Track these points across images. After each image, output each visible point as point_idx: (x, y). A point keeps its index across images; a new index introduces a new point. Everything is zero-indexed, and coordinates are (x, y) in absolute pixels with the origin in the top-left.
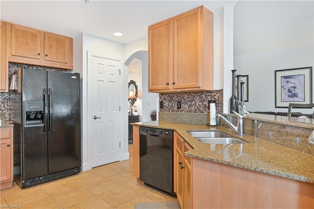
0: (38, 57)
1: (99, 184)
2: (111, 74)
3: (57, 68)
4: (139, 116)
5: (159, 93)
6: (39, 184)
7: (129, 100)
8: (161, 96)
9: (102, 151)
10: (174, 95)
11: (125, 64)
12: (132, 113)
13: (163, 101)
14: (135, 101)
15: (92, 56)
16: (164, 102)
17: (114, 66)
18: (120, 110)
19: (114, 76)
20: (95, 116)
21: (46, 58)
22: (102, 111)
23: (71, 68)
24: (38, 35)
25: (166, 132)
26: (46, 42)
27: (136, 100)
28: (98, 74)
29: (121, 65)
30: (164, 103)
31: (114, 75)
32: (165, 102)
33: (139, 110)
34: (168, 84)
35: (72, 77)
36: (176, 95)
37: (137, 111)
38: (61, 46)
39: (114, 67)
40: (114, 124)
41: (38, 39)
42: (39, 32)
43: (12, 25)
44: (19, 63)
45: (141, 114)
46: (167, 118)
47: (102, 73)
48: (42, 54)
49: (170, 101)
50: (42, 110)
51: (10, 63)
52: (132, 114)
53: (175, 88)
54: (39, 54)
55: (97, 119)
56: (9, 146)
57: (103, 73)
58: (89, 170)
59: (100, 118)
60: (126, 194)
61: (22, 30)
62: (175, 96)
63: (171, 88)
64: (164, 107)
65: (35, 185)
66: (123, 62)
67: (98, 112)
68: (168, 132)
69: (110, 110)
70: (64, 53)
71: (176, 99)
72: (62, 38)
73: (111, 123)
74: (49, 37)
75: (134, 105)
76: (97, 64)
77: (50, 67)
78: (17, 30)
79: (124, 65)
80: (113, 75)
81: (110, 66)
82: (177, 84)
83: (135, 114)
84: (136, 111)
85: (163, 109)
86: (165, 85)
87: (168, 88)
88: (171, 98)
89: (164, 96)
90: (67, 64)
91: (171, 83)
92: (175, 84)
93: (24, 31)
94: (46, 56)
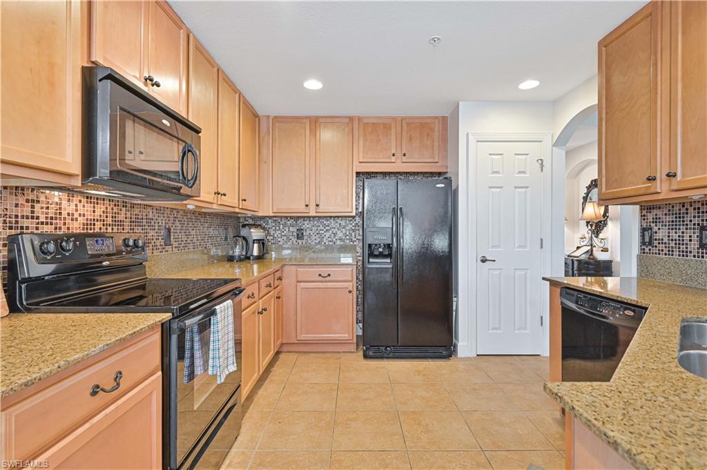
0: (393, 159)
1: (474, 389)
2: (520, 172)
3: (425, 173)
4: (611, 261)
5: (638, 207)
6: (387, 358)
7: (587, 225)
8: (644, 212)
9: (497, 326)
10: (687, 209)
11: (553, 146)
12: (592, 254)
13: (653, 225)
14: (603, 227)
15: (478, 141)
16: (655, 229)
17: (528, 154)
18: (542, 247)
19: (528, 175)
20: (484, 257)
21: (404, 159)
22: (498, 246)
23: (445, 171)
24: (393, 125)
25: (626, 312)
26: (404, 133)
27: (605, 225)
28: (490, 175)
29: (545, 149)
30: (656, 233)
31: (527, 172)
32: (659, 229)
33: (612, 247)
34: (651, 179)
35: (438, 186)
36: (694, 209)
37: (607, 251)
38: (428, 135)
39: (528, 156)
40: (526, 274)
41: (393, 130)
42: (394, 119)
43: (360, 119)
44: (372, 173)
45: (617, 258)
46: (661, 272)
47: (498, 172)
48: (399, 155)
49: (673, 226)
50: (390, 242)
51: (358, 174)
52: (592, 257)
53: (675, 187)
54: (394, 155)
55: (487, 262)
56: (350, 292)
57: (501, 172)
58: (470, 358)
59: (494, 261)
60: (521, 433)
61: (371, 123)
62: (691, 210)
63: (663, 190)
64: (656, 243)
65: (382, 358)
66: (548, 142)
67: (490, 249)
68: (634, 311)
69: (516, 246)
70: (433, 146)
71: (696, 221)
72: (428, 121)
73: (518, 273)
74: (408, 124)
75: (601, 236)
76: (488, 155)
77: (414, 173)
78: (366, 125)
79: (554, 148)
80: (524, 172)
81: (517, 156)
82: (683, 176)
83: (600, 256)
84: (605, 250)
85: (650, 247)
86: (644, 184)
87: (652, 190)
88: (680, 216)
89: (655, 212)
90: (438, 164)
91: (661, 174)
92: (675, 176)
93: (374, 124)
94: (404, 155)
